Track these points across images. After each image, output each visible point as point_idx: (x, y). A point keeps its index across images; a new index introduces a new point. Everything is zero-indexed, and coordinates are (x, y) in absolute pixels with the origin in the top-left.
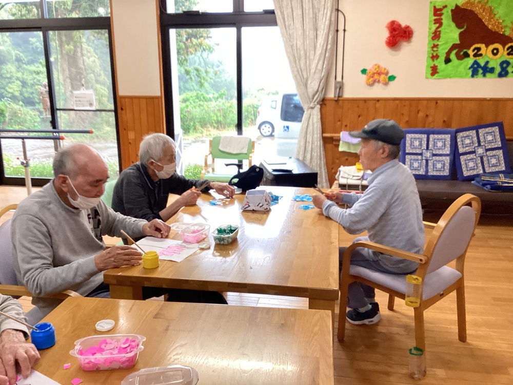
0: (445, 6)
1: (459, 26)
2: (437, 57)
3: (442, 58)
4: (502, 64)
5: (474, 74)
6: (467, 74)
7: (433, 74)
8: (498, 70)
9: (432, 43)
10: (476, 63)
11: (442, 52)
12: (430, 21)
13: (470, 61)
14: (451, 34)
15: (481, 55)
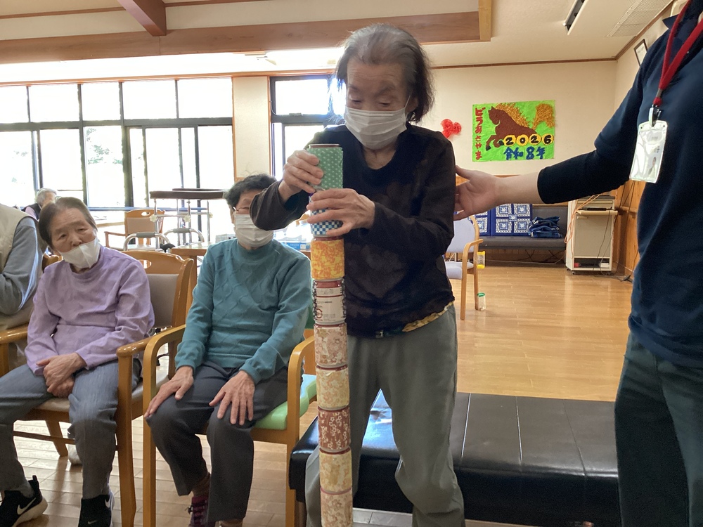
0: (484, 108)
1: (495, 123)
2: (480, 145)
3: (484, 146)
4: (528, 149)
5: (509, 157)
6: (503, 157)
7: (478, 158)
8: (526, 154)
9: (476, 135)
10: (508, 149)
11: (484, 142)
12: (474, 120)
13: (505, 147)
14: (490, 128)
15: (512, 143)
